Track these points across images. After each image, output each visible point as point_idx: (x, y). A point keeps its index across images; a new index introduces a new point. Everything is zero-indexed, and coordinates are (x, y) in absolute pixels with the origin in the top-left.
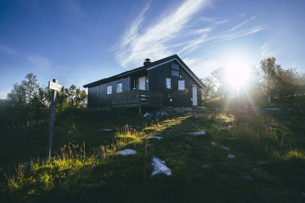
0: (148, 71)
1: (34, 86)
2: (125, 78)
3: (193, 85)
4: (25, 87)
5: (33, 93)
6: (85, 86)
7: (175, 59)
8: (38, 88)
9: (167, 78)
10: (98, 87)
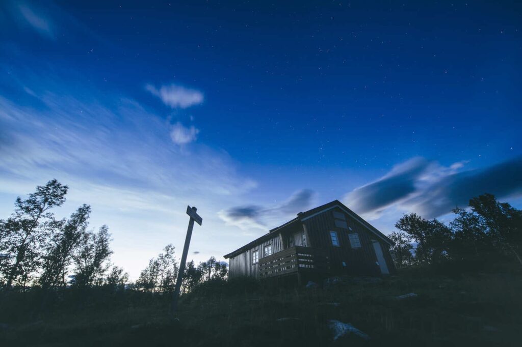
0: (304, 221)
1: (170, 260)
2: (274, 238)
3: (373, 241)
4: (160, 262)
5: (167, 270)
6: (226, 257)
7: (337, 205)
8: (174, 263)
9: (331, 231)
10: (241, 256)
